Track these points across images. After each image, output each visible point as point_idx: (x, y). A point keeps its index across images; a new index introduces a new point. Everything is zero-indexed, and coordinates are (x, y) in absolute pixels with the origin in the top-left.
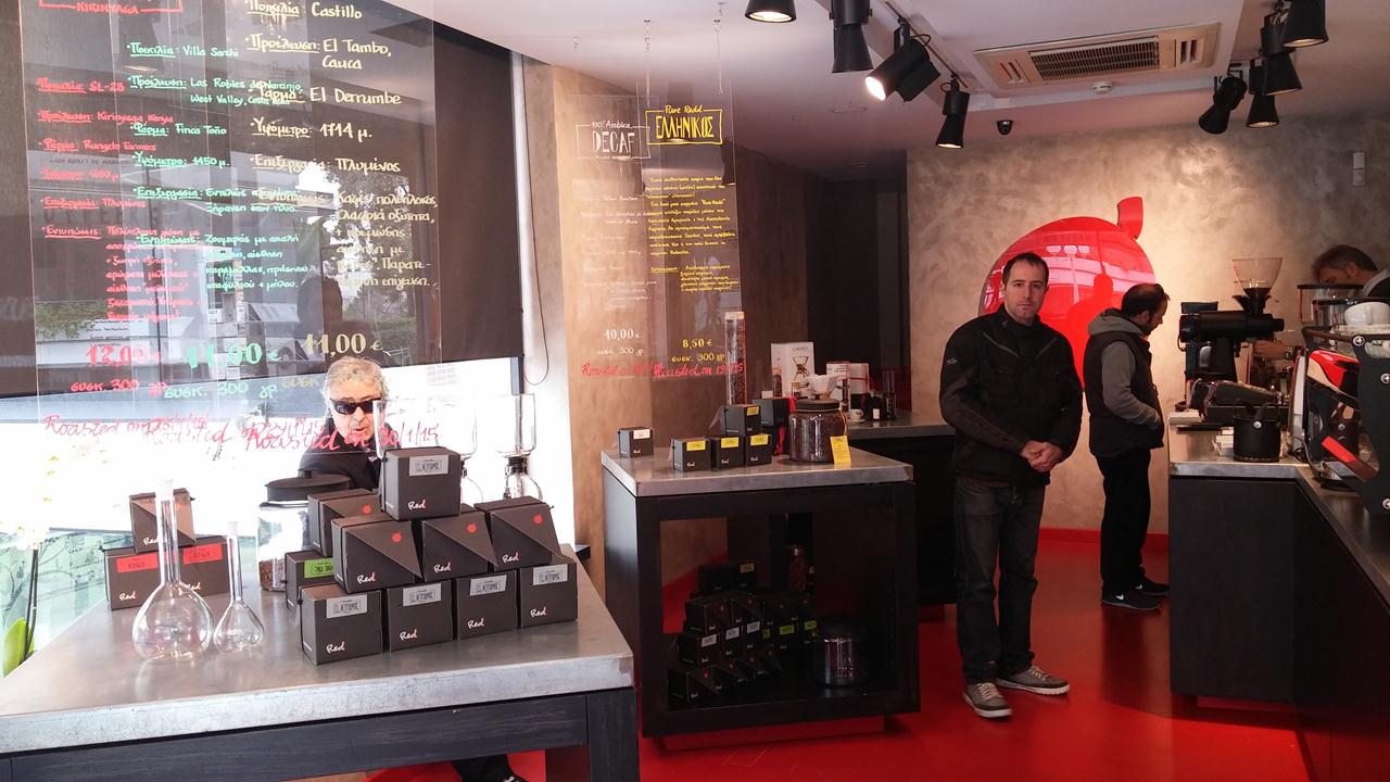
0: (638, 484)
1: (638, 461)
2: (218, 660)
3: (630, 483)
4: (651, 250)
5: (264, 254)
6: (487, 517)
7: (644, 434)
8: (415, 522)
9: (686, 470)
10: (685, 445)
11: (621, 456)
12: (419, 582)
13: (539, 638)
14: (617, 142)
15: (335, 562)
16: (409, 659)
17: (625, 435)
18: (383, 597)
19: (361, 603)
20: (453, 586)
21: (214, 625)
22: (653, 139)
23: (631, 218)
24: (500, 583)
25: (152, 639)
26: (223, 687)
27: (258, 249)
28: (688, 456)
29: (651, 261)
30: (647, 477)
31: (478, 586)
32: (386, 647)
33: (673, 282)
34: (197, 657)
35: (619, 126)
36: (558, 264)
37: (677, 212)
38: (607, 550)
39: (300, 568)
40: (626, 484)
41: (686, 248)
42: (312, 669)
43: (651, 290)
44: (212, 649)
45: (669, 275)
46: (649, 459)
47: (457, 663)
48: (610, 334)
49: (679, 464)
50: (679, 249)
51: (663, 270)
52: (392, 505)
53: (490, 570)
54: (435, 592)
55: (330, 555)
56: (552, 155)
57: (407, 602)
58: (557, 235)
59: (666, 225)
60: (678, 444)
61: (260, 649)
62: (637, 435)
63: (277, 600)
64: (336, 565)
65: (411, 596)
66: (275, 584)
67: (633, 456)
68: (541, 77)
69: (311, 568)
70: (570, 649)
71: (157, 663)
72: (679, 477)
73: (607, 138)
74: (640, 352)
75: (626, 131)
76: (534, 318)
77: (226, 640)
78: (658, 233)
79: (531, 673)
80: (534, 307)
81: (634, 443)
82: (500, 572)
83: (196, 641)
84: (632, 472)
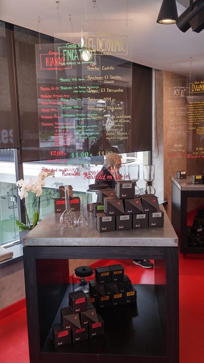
0: (181, 187)
1: (182, 180)
2: (77, 229)
3: (179, 186)
4: (188, 123)
5: (89, 130)
6: (141, 199)
7: (184, 173)
8: (123, 200)
9: (195, 184)
10: (195, 177)
11: (177, 179)
12: (124, 214)
13: (154, 231)
14: (180, 92)
15: (104, 206)
16: (121, 233)
17: (179, 173)
18: (115, 218)
19: (110, 219)
20: (133, 216)
21: (77, 220)
22: (191, 91)
23: (183, 114)
24: (144, 216)
25: (64, 222)
26: (79, 236)
27: (88, 129)
28: (196, 180)
29: (188, 126)
30: (184, 185)
31: (138, 216)
32: (116, 230)
33: (194, 131)
34: (73, 227)
35: (181, 88)
36: (162, 126)
37: (196, 112)
38: (172, 203)
39: (96, 208)
40: (178, 187)
41: (199, 122)
42: (99, 233)
43: (188, 134)
44: (77, 225)
45: (193, 130)
46: (185, 180)
47: (133, 236)
48: (176, 146)
49: (193, 182)
50: (197, 122)
51: (192, 128)
52: (118, 195)
53: (142, 213)
54: (128, 217)
55: (103, 205)
56: (162, 96)
57: (121, 219)
58: (162, 118)
59: (193, 116)
60: (194, 177)
61: (87, 227)
62: (182, 173)
63: (91, 214)
64: (104, 207)
65: (122, 218)
66: (90, 210)
67: (181, 179)
68: (160, 75)
69: (99, 208)
70: (162, 235)
71: (65, 228)
72: (193, 186)
73: (178, 91)
74: (184, 151)
75: (183, 89)
76: (155, 141)
77: (80, 224)
78: (191, 118)
79: (151, 240)
80: (155, 138)
81: (181, 175)
82: (144, 213)
83: (73, 223)
84: (180, 184)
